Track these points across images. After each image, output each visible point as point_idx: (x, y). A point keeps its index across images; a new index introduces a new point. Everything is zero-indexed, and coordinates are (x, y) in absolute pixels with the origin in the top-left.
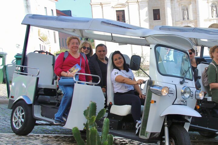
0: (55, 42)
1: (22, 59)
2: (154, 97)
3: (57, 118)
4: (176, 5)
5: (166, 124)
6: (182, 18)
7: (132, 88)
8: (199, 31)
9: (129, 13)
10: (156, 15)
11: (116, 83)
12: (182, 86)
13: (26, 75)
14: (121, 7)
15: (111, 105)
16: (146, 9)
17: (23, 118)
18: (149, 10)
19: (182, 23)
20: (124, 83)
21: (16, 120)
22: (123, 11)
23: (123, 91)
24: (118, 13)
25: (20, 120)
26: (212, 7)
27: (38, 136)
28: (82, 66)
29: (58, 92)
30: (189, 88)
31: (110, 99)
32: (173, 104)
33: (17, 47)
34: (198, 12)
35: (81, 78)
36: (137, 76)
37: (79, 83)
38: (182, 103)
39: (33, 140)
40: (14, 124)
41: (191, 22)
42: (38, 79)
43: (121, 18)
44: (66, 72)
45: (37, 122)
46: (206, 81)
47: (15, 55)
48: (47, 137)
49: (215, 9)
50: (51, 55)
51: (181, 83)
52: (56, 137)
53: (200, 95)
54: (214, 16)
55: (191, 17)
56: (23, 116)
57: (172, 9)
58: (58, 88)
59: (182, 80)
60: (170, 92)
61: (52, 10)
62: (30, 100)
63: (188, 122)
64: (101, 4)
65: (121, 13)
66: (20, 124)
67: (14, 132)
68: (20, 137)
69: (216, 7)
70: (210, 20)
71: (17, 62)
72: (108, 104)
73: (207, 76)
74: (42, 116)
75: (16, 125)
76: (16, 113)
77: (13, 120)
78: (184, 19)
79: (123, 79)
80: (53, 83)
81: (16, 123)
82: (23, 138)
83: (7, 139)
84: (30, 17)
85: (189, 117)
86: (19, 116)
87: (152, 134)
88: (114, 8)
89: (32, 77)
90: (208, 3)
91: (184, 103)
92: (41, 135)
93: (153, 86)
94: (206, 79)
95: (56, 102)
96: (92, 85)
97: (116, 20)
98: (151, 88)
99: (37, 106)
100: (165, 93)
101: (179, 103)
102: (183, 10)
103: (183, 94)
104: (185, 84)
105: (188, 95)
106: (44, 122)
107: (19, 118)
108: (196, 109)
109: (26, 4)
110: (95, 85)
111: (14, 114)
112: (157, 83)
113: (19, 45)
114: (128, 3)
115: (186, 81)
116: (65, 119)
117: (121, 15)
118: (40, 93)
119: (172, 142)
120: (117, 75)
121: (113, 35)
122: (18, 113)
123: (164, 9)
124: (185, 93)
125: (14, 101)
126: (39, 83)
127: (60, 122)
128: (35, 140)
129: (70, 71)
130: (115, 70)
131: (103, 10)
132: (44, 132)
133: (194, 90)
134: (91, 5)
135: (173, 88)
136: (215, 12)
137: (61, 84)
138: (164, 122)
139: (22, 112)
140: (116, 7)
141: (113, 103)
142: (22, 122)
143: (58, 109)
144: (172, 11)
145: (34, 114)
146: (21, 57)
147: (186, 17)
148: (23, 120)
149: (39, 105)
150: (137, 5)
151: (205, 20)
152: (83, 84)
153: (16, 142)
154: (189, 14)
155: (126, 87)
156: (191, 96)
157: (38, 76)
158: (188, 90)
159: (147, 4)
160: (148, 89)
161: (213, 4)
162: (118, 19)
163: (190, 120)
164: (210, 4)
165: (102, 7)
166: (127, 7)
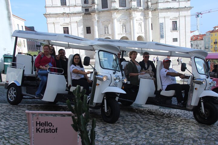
0: (25, 47)
1: (13, 58)
2: (98, 82)
3: (37, 95)
4: (101, 24)
5: (105, 98)
6: (104, 33)
7: (83, 76)
8: (122, 42)
9: (71, 29)
10: (88, 30)
11: (73, 74)
12: (115, 75)
13: (16, 68)
14: (66, 25)
15: (70, 86)
16: (82, 27)
17: (15, 94)
18: (84, 27)
19: (104, 36)
20: (78, 73)
21: (10, 96)
22: (68, 28)
23: (78, 78)
24: (65, 29)
25: (13, 96)
26: (123, 26)
27: (25, 105)
28: (52, 63)
29: (37, 78)
30: (118, 76)
31: (70, 83)
32: (109, 86)
33: (4, 50)
34: (114, 29)
35: (52, 70)
36: (87, 69)
37: (50, 73)
38: (115, 85)
39: (22, 108)
40: (9, 98)
41: (110, 35)
42: (24, 71)
43: (66, 32)
44: (43, 66)
45: (24, 97)
46: (127, 72)
47: (3, 55)
48: (30, 106)
49: (124, 28)
50: (31, 55)
51: (114, 73)
52: (36, 106)
53: (125, 80)
54: (124, 32)
55: (110, 32)
56: (15, 93)
57: (98, 27)
58: (37, 76)
59: (114, 71)
60: (108, 79)
61: (22, 26)
62: (19, 83)
63: (118, 96)
64: (54, 23)
65: (67, 29)
66: (13, 98)
67: (10, 103)
68: (13, 106)
69: (125, 26)
70: (121, 34)
71: (4, 59)
72: (69, 85)
73: (127, 69)
74: (27, 93)
75: (10, 98)
76: (10, 91)
77: (9, 96)
78: (105, 33)
79: (78, 71)
80: (32, 73)
81: (10, 97)
82: (16, 107)
83: (6, 107)
84: (17, 32)
85: (118, 93)
86: (13, 93)
87: (97, 104)
88: (62, 25)
89: (20, 69)
90: (120, 23)
91: (116, 85)
92: (26, 105)
93: (97, 75)
94: (127, 71)
95: (36, 84)
96: (59, 74)
97: (63, 33)
98: (96, 76)
99: (24, 87)
100: (105, 79)
101: (113, 85)
102: (105, 28)
103: (115, 80)
104: (116, 74)
105: (118, 81)
106: (28, 97)
107: (12, 94)
108: (122, 88)
109: (9, 23)
110: (61, 75)
111: (9, 92)
112: (100, 73)
113: (5, 49)
114: (71, 23)
115: (117, 72)
116: (42, 95)
117: (66, 30)
118: (25, 79)
119: (109, 108)
120: (74, 69)
121: (69, 43)
122: (12, 92)
123: (93, 27)
124: (116, 79)
125: (9, 84)
126: (25, 73)
127: (39, 97)
128: (23, 108)
129: (45, 66)
130: (73, 66)
131: (55, 27)
132: (27, 103)
133: (121, 77)
134: (47, 24)
135: (109, 76)
136: (124, 29)
137: (39, 74)
138: (104, 97)
139: (14, 90)
140: (63, 25)
141: (71, 85)
142: (14, 97)
143: (38, 89)
144: (98, 28)
145: (22, 92)
146: (12, 57)
147: (107, 32)
148: (15, 96)
149: (24, 86)
150: (76, 24)
151: (118, 34)
152: (54, 74)
153: (12, 109)
154: (109, 31)
155: (79, 76)
156: (120, 81)
157: (24, 69)
158: (118, 77)
159: (82, 24)
160: (94, 77)
161: (123, 24)
162: (65, 32)
163: (119, 95)
164: (122, 24)
165: (54, 24)
166: (70, 25)
